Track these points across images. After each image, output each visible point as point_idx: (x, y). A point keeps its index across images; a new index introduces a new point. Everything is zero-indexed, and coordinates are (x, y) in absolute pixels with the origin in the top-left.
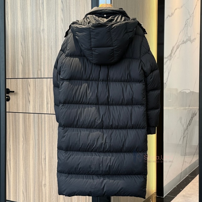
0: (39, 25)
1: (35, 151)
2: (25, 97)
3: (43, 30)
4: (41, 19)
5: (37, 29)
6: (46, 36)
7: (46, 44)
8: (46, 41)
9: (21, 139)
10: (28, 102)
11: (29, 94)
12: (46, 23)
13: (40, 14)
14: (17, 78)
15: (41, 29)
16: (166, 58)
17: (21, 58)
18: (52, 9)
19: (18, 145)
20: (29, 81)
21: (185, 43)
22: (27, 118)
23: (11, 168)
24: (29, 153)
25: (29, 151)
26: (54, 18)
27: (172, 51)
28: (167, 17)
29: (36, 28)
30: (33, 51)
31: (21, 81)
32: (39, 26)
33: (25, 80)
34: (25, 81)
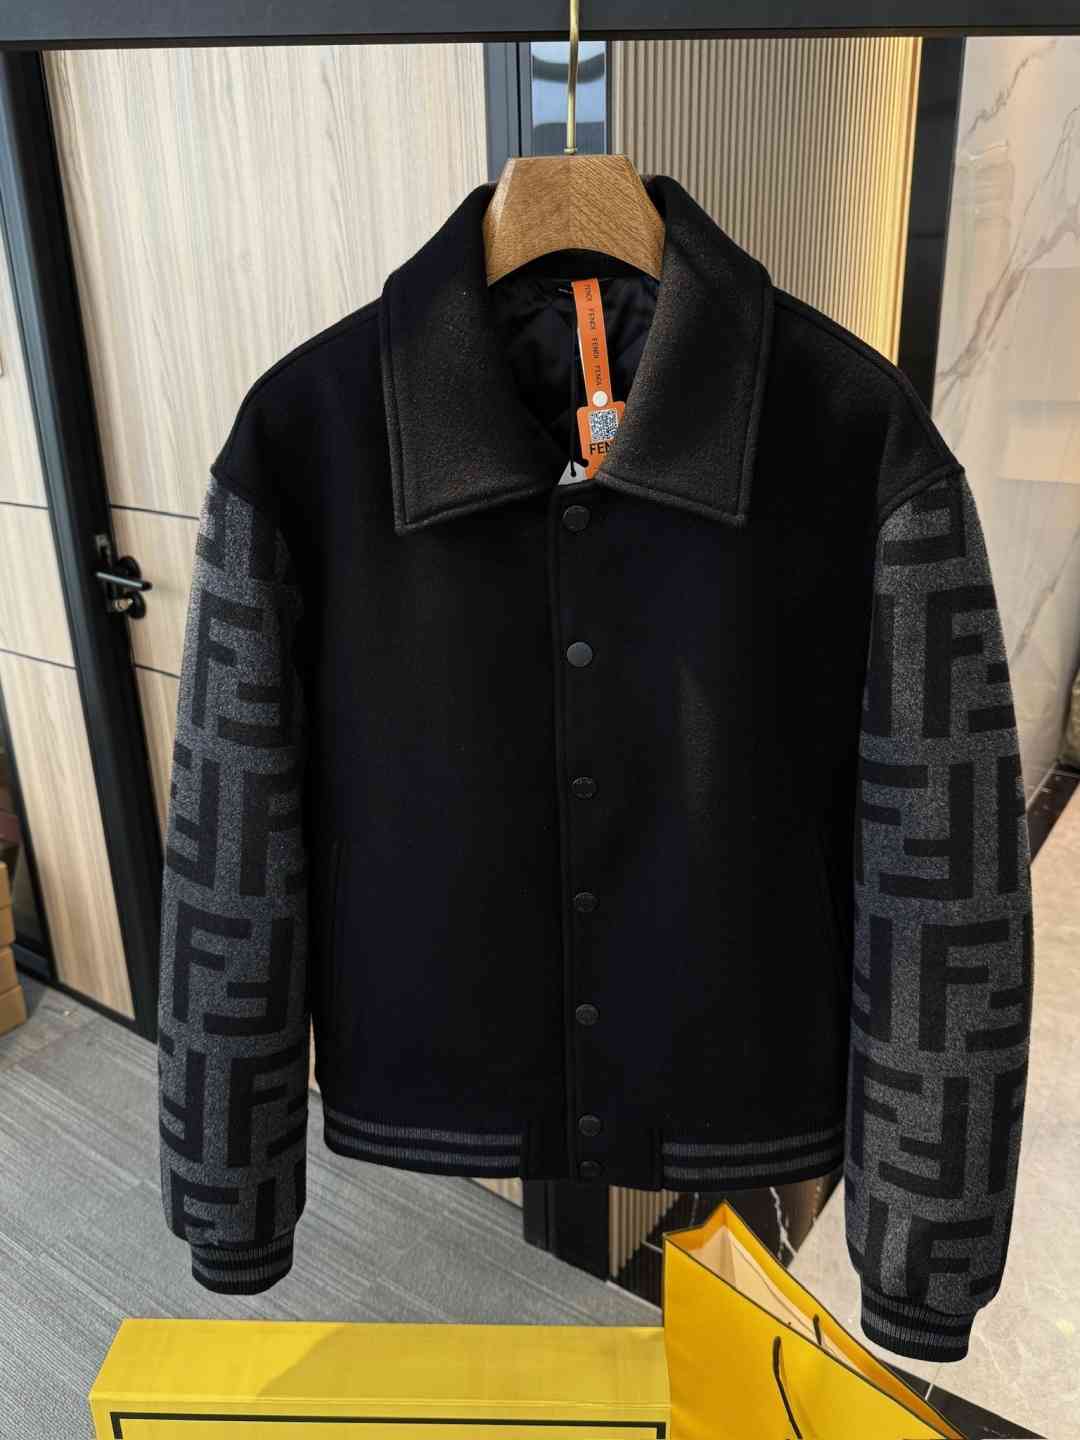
0: (222, 223)
3: (246, 256)
4: (226, 190)
5: (217, 246)
6: (263, 295)
15: (236, 250)
16: (945, 375)
18: (276, 124)
21: (1048, 250)
26: (292, 189)
27: (979, 324)
28: (974, 128)
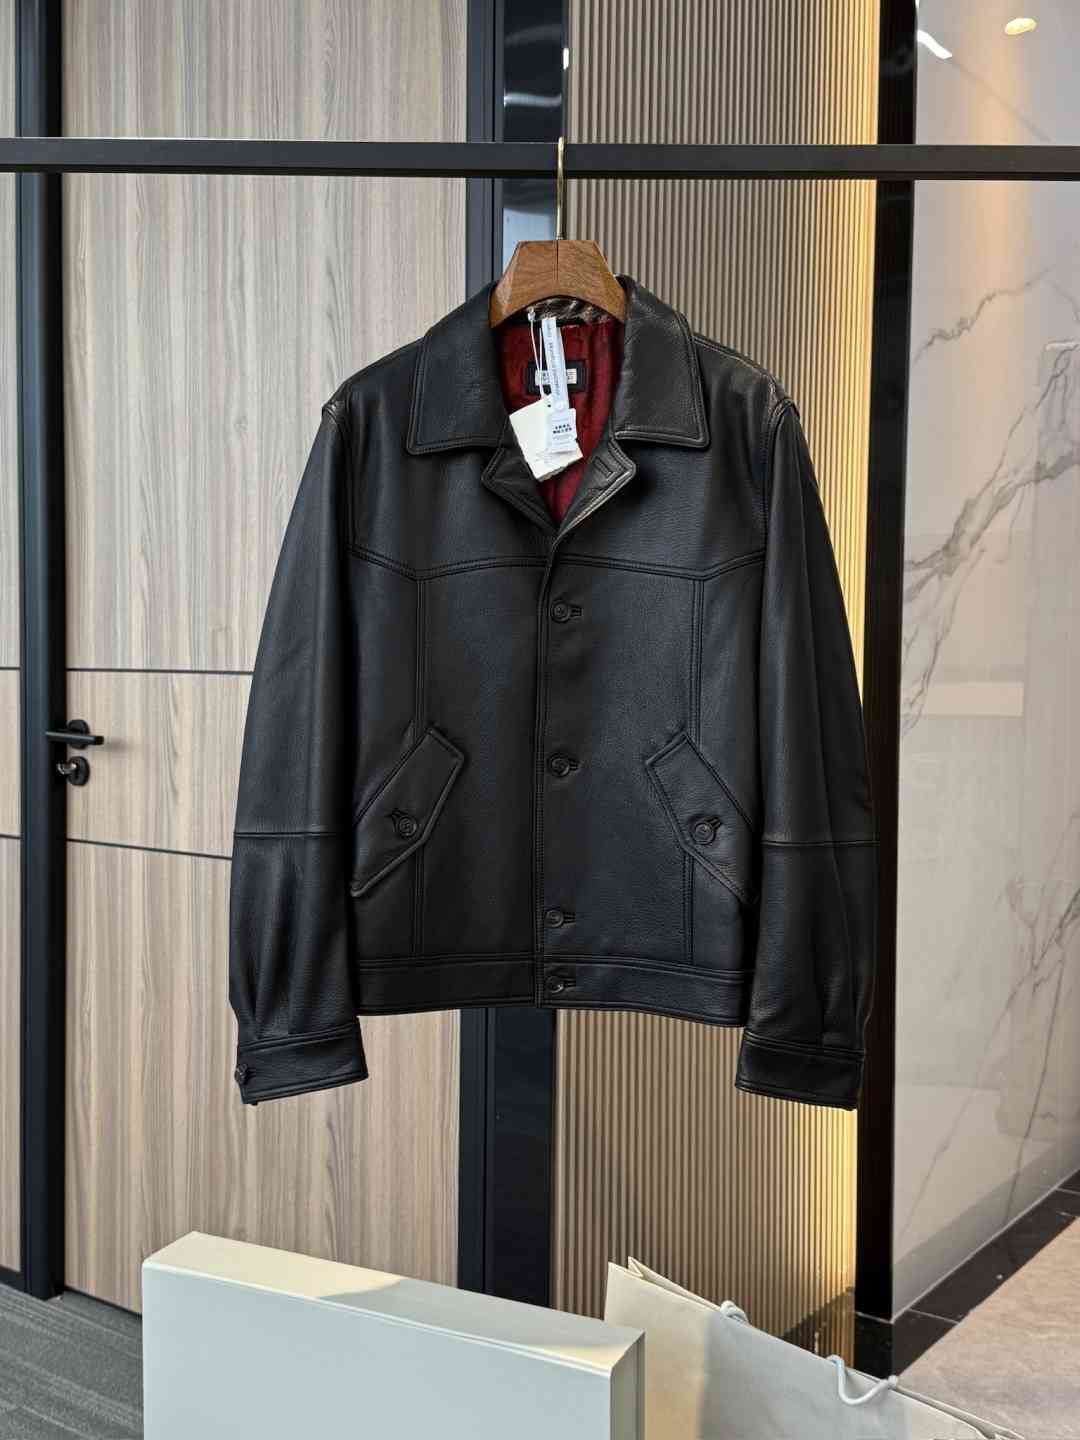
0: (222, 394)
1: (199, 1050)
2: (157, 769)
3: (242, 419)
4: (229, 367)
5: (214, 415)
6: (256, 455)
7: (253, 492)
8: (255, 478)
9: (137, 984)
10: (171, 794)
11: (175, 754)
12: (252, 387)
13: (228, 337)
14: (119, 667)
15: (233, 418)
16: (917, 565)
17: (138, 566)
18: (281, 310)
19: (123, 1014)
20: (177, 687)
21: (1051, 477)
22: (166, 875)
23: (88, 1127)
24: (172, 1058)
25: (172, 1049)
26: (292, 362)
27: (957, 524)
28: (930, 343)
29: (210, 414)
30: (193, 531)
31: (138, 686)
32: (222, 402)
33: (156, 679)
34: (156, 686)
